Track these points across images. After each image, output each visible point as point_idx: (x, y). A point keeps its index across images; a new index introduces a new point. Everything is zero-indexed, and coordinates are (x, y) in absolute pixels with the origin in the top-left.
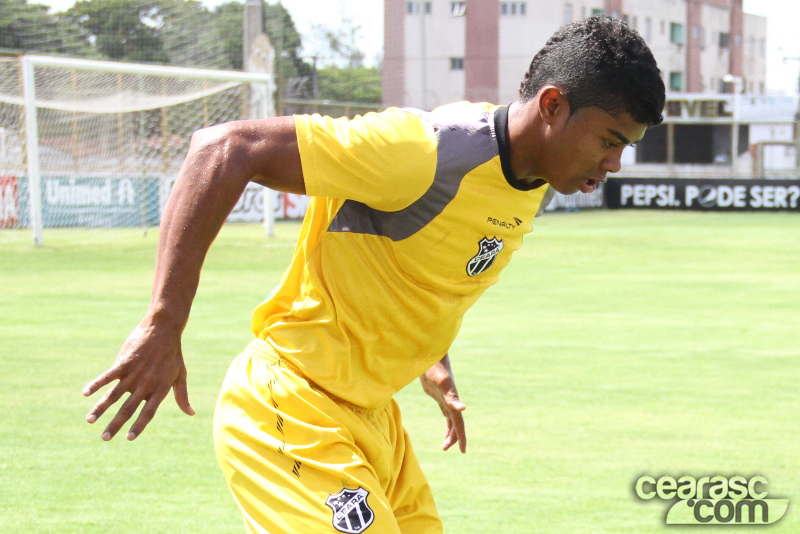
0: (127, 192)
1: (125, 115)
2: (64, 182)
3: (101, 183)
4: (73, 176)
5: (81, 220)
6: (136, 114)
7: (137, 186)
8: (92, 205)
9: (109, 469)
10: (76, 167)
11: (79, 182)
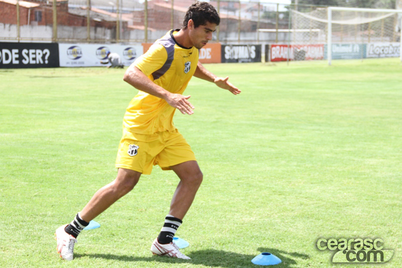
0: (357, 48)
1: (358, 25)
2: (338, 45)
3: (348, 45)
4: (340, 43)
5: (342, 57)
6: (361, 25)
7: (360, 46)
8: (346, 53)
9: (355, 134)
10: (341, 41)
11: (343, 45)
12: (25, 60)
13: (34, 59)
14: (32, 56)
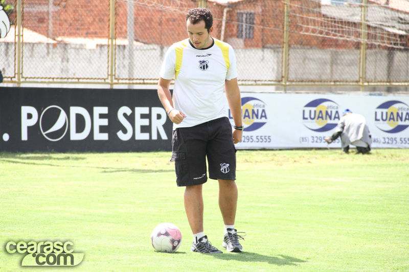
12: (125, 131)
13: (146, 129)
14: (140, 122)
